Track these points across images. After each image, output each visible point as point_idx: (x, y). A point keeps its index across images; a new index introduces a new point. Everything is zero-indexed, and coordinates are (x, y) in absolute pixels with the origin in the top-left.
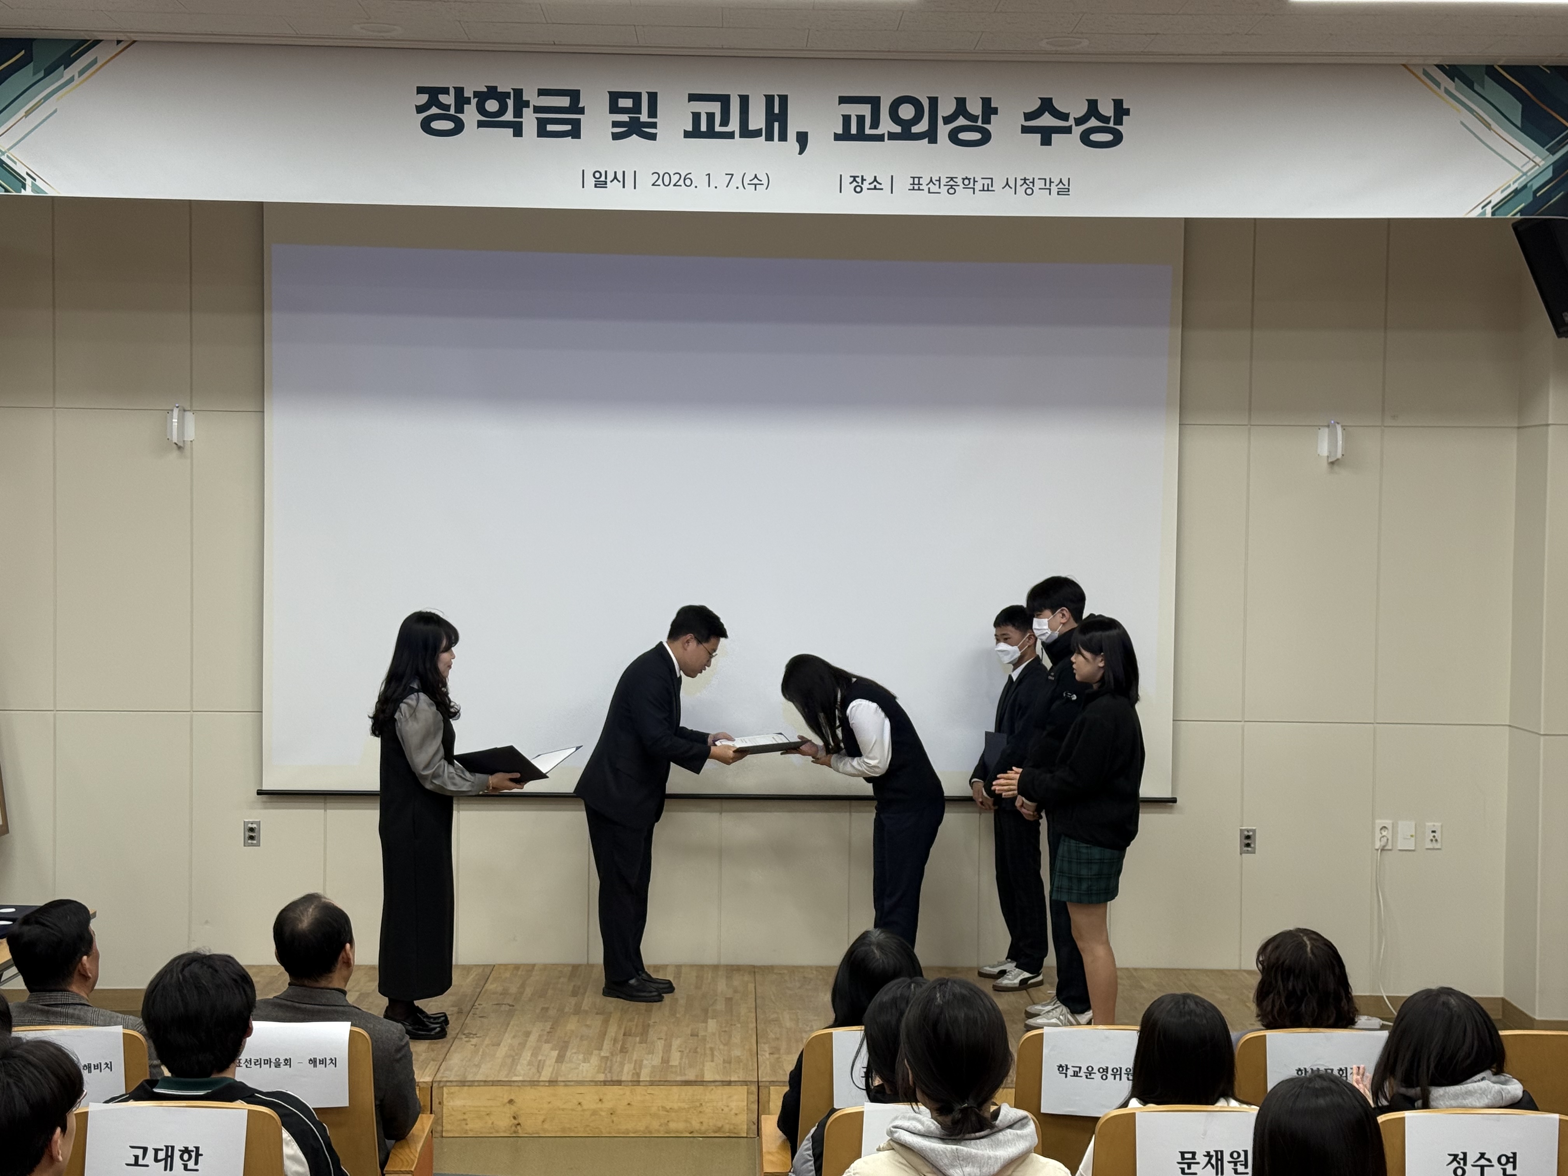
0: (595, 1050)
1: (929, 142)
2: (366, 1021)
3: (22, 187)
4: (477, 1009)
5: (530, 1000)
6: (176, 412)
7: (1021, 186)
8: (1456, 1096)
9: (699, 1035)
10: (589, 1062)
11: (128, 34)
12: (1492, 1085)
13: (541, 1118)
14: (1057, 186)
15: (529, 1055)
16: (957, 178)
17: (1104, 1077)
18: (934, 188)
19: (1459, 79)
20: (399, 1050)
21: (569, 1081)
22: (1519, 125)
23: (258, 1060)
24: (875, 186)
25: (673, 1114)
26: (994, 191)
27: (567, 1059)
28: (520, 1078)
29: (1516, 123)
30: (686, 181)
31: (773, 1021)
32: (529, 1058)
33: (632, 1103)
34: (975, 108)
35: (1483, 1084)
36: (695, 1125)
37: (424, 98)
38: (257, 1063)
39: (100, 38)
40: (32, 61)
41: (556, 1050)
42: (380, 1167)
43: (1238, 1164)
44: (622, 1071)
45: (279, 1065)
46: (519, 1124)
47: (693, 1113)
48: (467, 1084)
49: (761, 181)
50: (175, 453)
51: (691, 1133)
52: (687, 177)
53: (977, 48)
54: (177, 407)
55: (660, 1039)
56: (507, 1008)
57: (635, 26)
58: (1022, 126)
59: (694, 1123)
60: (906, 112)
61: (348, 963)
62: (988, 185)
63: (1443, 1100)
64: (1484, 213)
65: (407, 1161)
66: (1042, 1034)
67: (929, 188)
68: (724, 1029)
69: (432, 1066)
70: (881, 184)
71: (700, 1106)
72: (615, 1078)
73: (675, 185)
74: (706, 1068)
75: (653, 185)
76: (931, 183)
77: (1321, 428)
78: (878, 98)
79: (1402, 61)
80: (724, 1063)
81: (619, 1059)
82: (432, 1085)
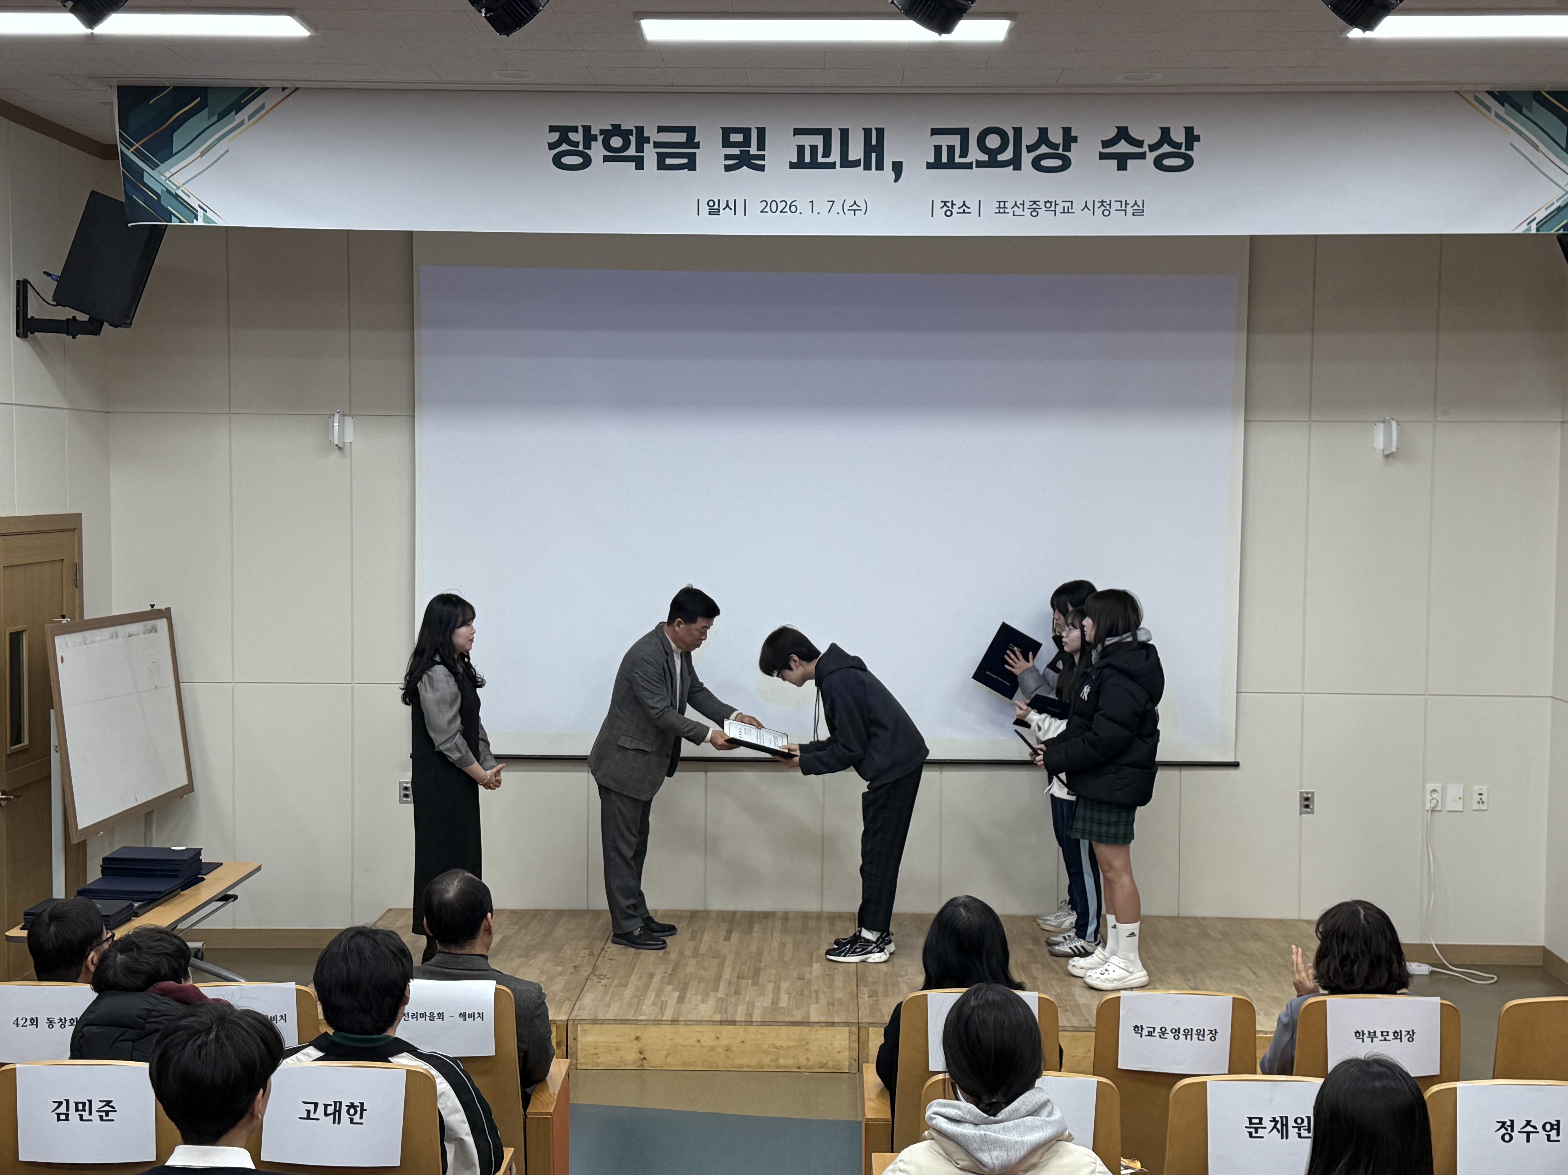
0: (712, 991)
1: (1014, 169)
3: (195, 218)
4: (606, 952)
6: (336, 417)
7: (1099, 208)
9: (805, 978)
10: (706, 1003)
11: (293, 82)
13: (665, 1054)
14: (1132, 207)
15: (653, 996)
16: (1039, 201)
17: (1176, 1037)
18: (1018, 211)
19: (1508, 104)
21: (689, 1021)
23: (414, 1014)
24: (964, 210)
25: (783, 1051)
26: (1074, 213)
27: (687, 999)
28: (645, 1017)
29: (1560, 142)
30: (792, 208)
32: (652, 999)
33: (746, 1041)
34: (1056, 137)
36: (803, 1062)
37: (555, 136)
38: (414, 1017)
39: (267, 86)
40: (206, 106)
41: (677, 991)
43: (1302, 1129)
44: (736, 1012)
45: (434, 1018)
46: (645, 1058)
47: (800, 1050)
48: (598, 1022)
49: (860, 207)
50: (335, 455)
51: (799, 1068)
52: (793, 204)
53: (1058, 83)
54: (338, 412)
55: (769, 982)
57: (745, 68)
58: (1100, 153)
59: (801, 1059)
60: (993, 142)
62: (1068, 207)
64: (1529, 229)
65: (547, 1103)
67: (1014, 212)
68: (827, 973)
69: (566, 1008)
70: (969, 208)
71: (806, 1045)
72: (729, 1019)
73: (781, 212)
74: (811, 1010)
75: (762, 212)
76: (1016, 207)
77: (1377, 424)
78: (967, 130)
79: (1456, 88)
80: (828, 1005)
81: (733, 1000)
82: (568, 1023)
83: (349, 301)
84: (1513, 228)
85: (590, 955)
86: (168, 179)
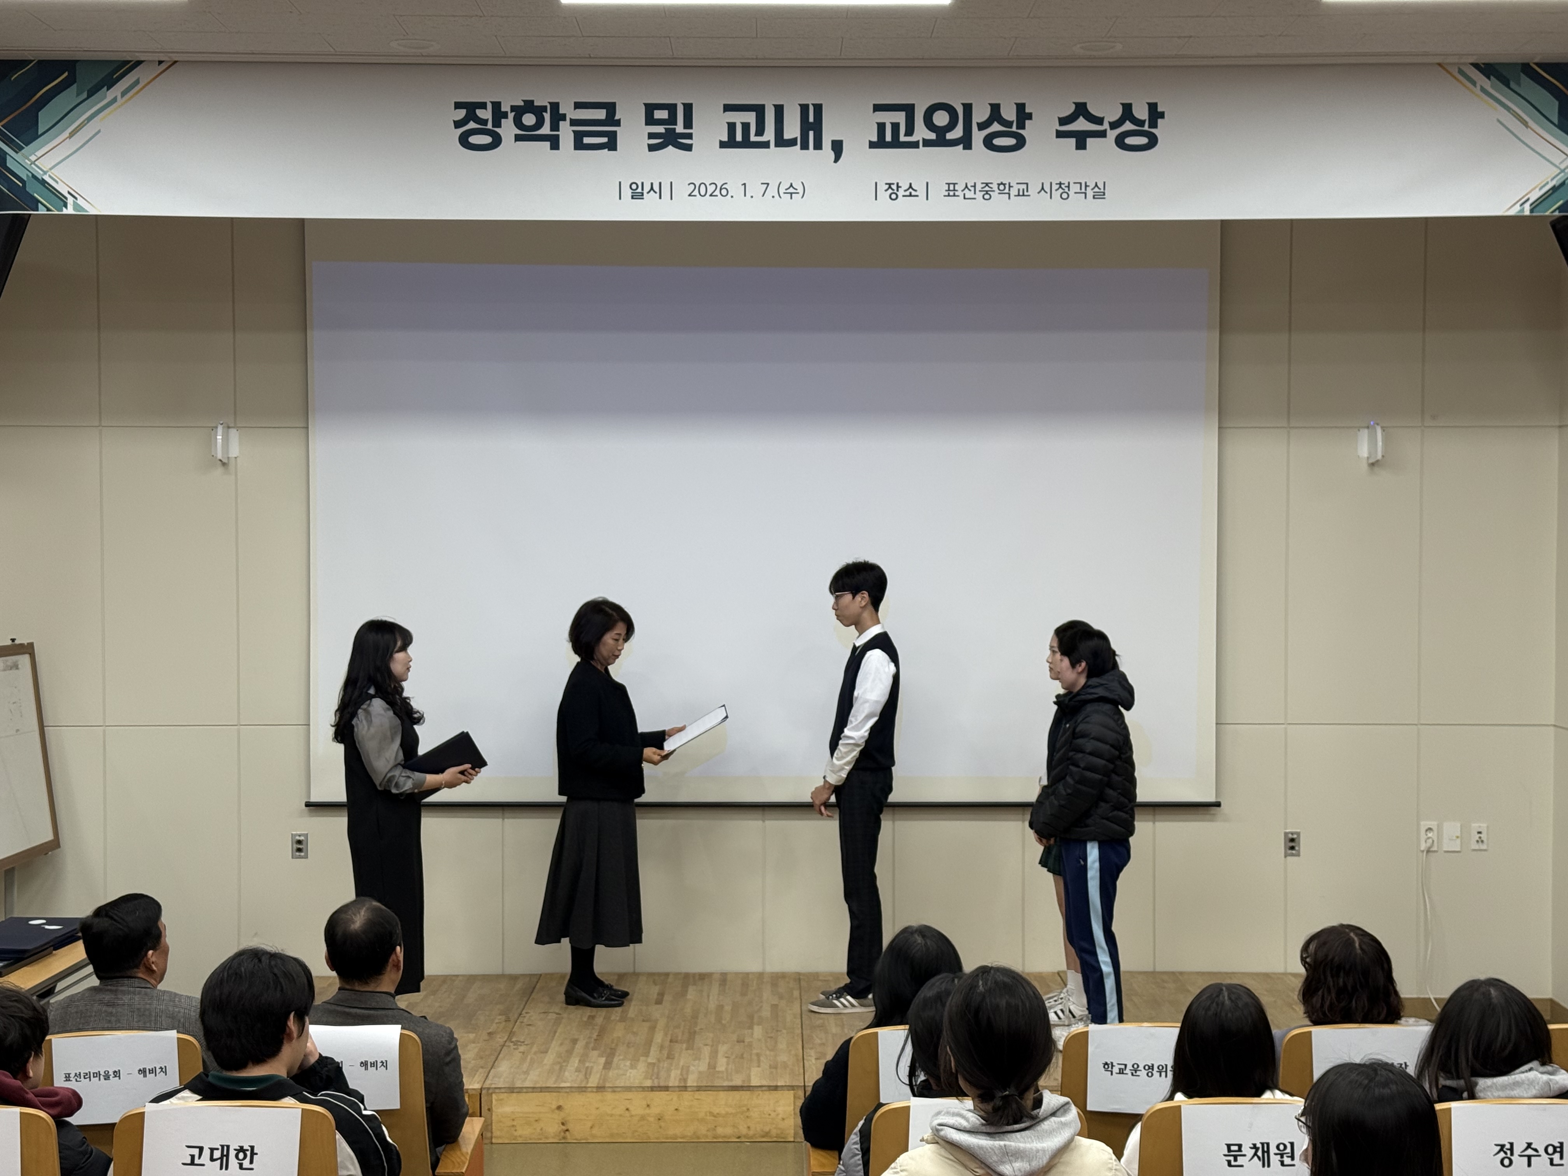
0: (643, 1056)
1: (964, 148)
3: (64, 206)
4: (525, 1017)
6: (220, 430)
7: (1056, 190)
8: (1504, 1087)
9: (746, 1041)
10: (636, 1068)
11: (171, 55)
12: (1540, 1075)
13: (589, 1124)
14: (1093, 189)
15: (577, 1061)
16: (991, 183)
17: (1150, 1074)
18: (969, 194)
19: (1495, 77)
20: (448, 1053)
21: (616, 1087)
22: (1556, 122)
24: (910, 193)
25: (721, 1119)
26: (1029, 195)
27: (614, 1065)
28: (568, 1085)
29: (1551, 118)
30: (722, 191)
31: (819, 1026)
32: (576, 1065)
33: (680, 1108)
34: (1009, 113)
36: (744, 1131)
37: (461, 114)
39: (142, 59)
40: (75, 82)
41: (603, 1057)
42: (431, 1168)
43: (1285, 1156)
44: (668, 1078)
46: (567, 1130)
47: (740, 1118)
48: (515, 1091)
49: (796, 189)
50: (220, 470)
51: (739, 1137)
52: (723, 187)
53: (1010, 54)
54: (222, 424)
55: (707, 1045)
56: (555, 1016)
57: (669, 37)
58: (1057, 131)
59: (741, 1127)
60: (941, 119)
62: (1023, 190)
63: (1491, 1091)
64: (1522, 210)
65: (459, 1163)
67: (964, 194)
68: (770, 1035)
69: (481, 1074)
70: (915, 191)
71: (747, 1112)
72: (662, 1084)
73: (711, 195)
74: (752, 1074)
75: (690, 195)
76: (966, 189)
77: (1361, 430)
78: (913, 106)
79: (1438, 60)
80: (770, 1068)
81: (665, 1065)
82: (481, 1091)
83: (233, 302)
84: (1506, 209)
85: (506, 1021)
86: (33, 163)
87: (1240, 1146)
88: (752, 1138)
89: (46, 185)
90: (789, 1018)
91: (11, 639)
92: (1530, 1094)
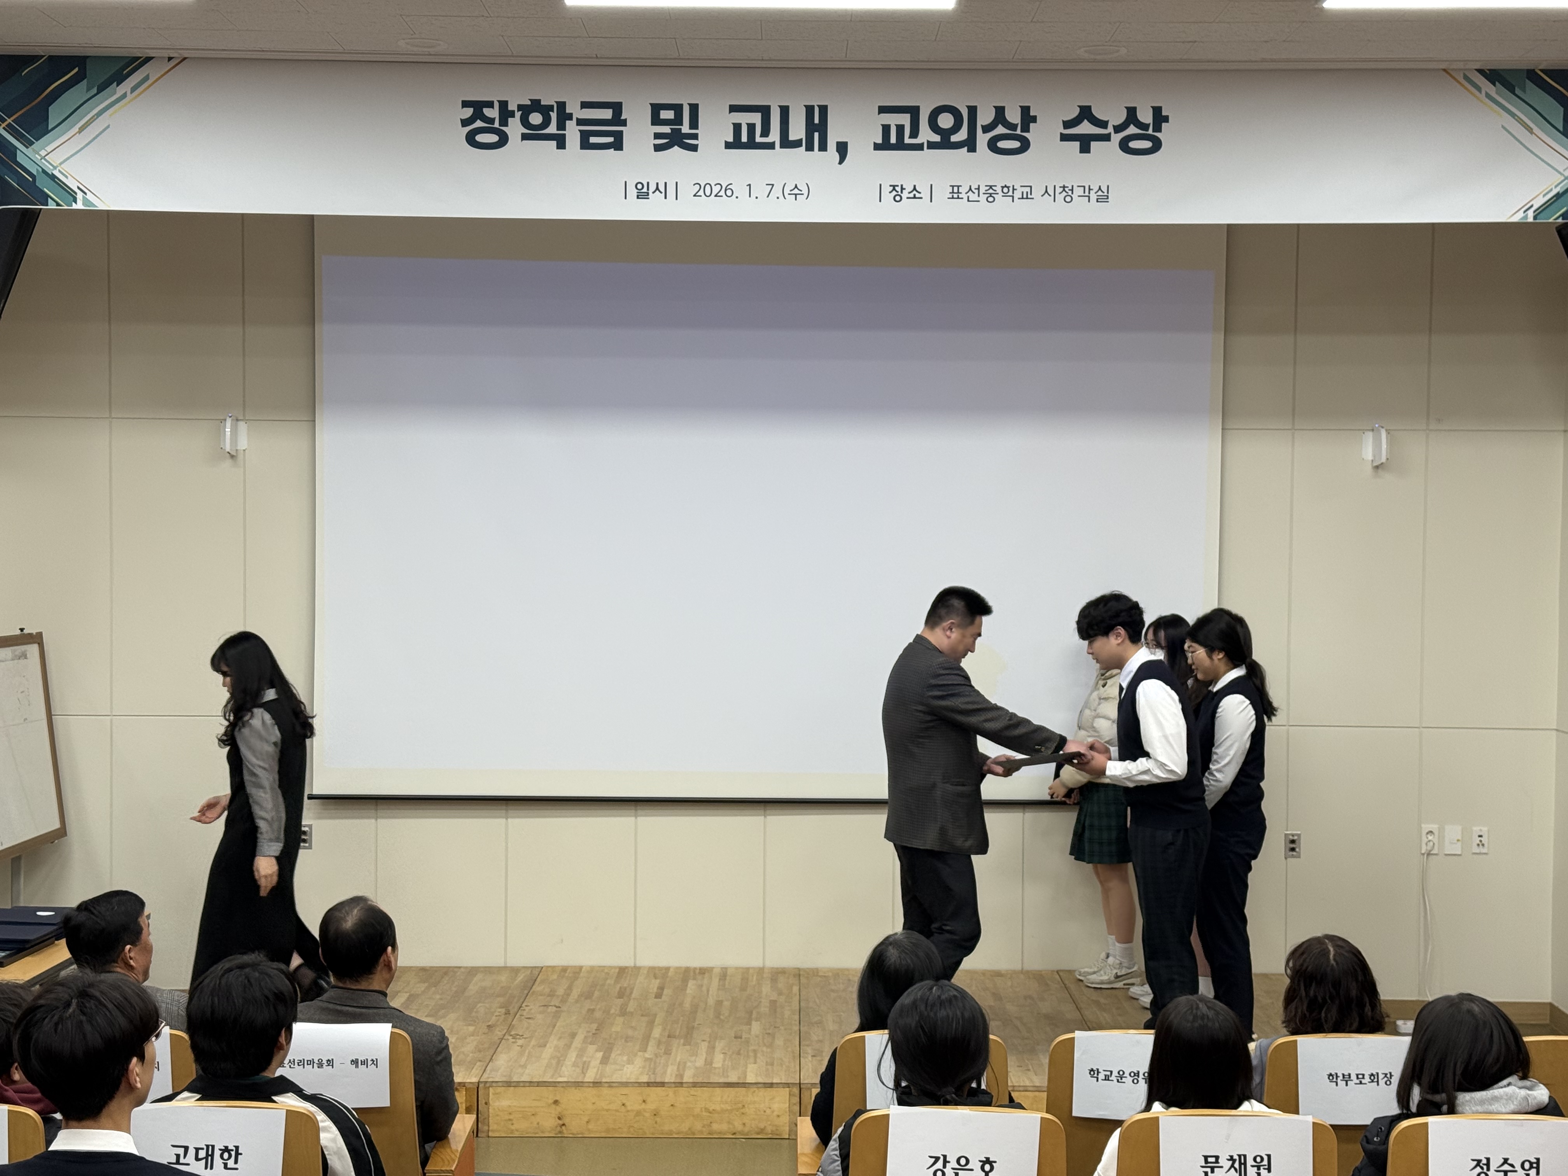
0: (640, 1051)
1: (968, 151)
2: (407, 1023)
3: (74, 201)
4: (524, 1010)
5: (577, 1001)
6: (229, 422)
7: (1060, 193)
8: (1482, 1102)
9: (743, 1037)
10: (633, 1063)
11: (179, 51)
12: (1517, 1090)
13: (586, 1119)
14: (1096, 193)
15: (575, 1056)
16: (996, 186)
17: (1135, 1081)
18: (973, 197)
19: (1500, 83)
20: (439, 1052)
21: (613, 1082)
23: (301, 1061)
24: (915, 195)
25: (716, 1115)
26: (1033, 198)
27: (611, 1060)
28: (565, 1079)
29: (1556, 125)
30: (727, 192)
31: (817, 1023)
32: (574, 1059)
33: (675, 1104)
34: (1014, 116)
35: (1509, 1089)
36: (738, 1126)
37: (469, 112)
38: (300, 1064)
39: (152, 55)
40: (86, 78)
41: (601, 1051)
43: (1262, 1168)
44: (665, 1072)
45: (322, 1066)
46: (564, 1125)
47: (735, 1114)
48: (513, 1085)
49: (801, 191)
50: (229, 462)
51: (734, 1134)
52: (728, 187)
53: (1015, 57)
54: (231, 417)
55: (703, 1041)
56: (554, 1009)
57: (675, 38)
58: (1062, 135)
59: (736, 1124)
60: (946, 121)
61: (388, 966)
62: (1027, 193)
64: (1526, 217)
65: (449, 1161)
66: (1073, 1039)
67: (969, 197)
68: (768, 1031)
69: (479, 1067)
70: (920, 193)
71: (742, 1108)
72: (658, 1080)
73: (716, 196)
74: (748, 1070)
75: (695, 195)
76: (970, 192)
77: (1366, 432)
78: (918, 108)
79: (1443, 66)
80: (766, 1065)
81: (662, 1061)
82: (478, 1085)
83: (243, 295)
84: (1509, 216)
85: (506, 1014)
86: (44, 158)
87: (1217, 1158)
88: (748, 1135)
89: (56, 180)
90: (787, 1013)
91: (20, 629)
92: (1508, 1110)
